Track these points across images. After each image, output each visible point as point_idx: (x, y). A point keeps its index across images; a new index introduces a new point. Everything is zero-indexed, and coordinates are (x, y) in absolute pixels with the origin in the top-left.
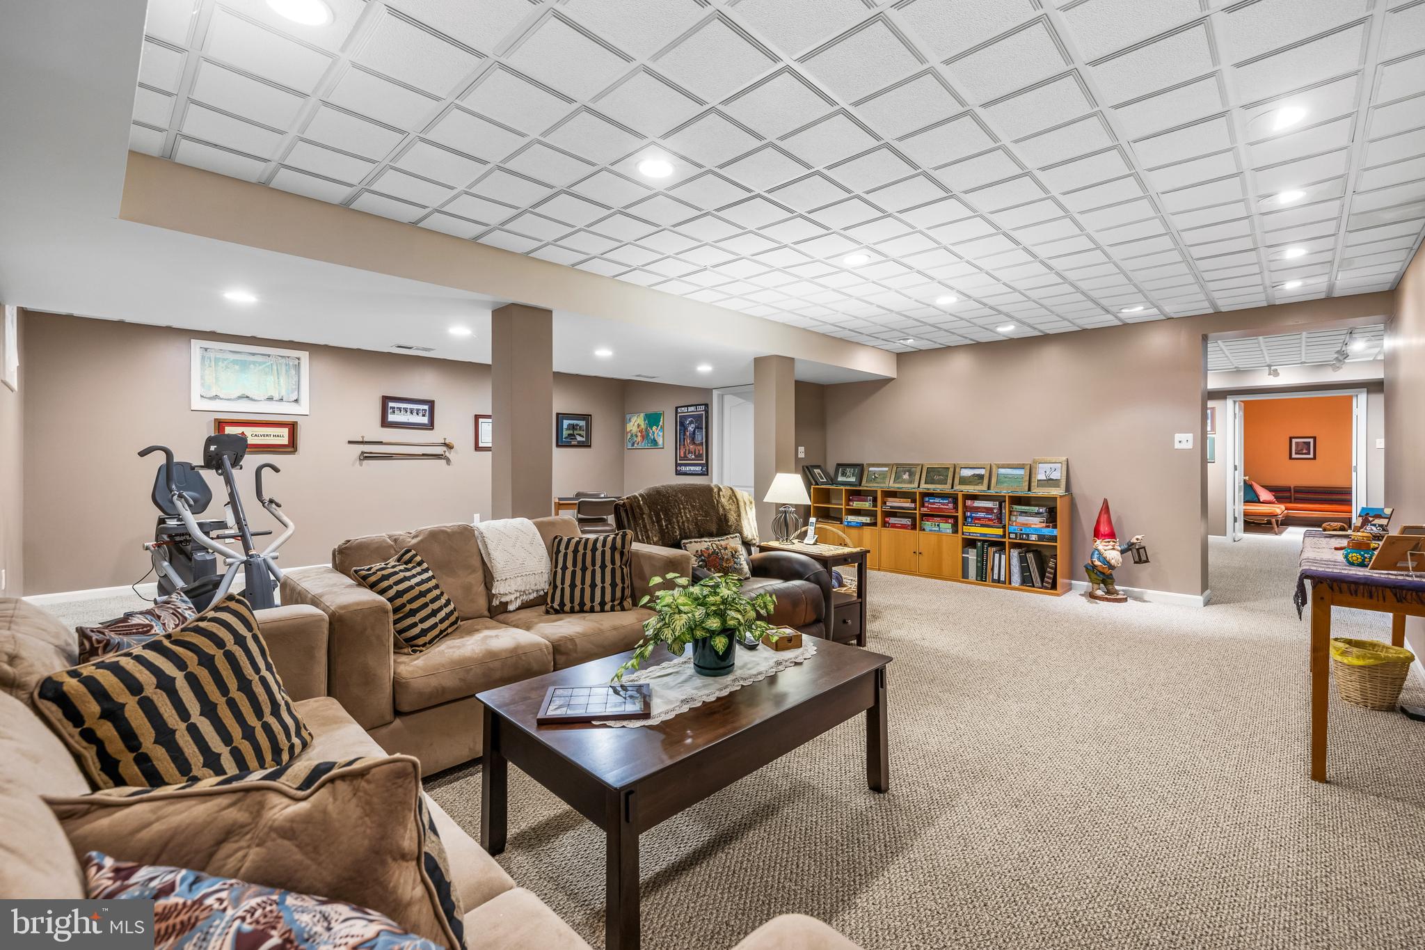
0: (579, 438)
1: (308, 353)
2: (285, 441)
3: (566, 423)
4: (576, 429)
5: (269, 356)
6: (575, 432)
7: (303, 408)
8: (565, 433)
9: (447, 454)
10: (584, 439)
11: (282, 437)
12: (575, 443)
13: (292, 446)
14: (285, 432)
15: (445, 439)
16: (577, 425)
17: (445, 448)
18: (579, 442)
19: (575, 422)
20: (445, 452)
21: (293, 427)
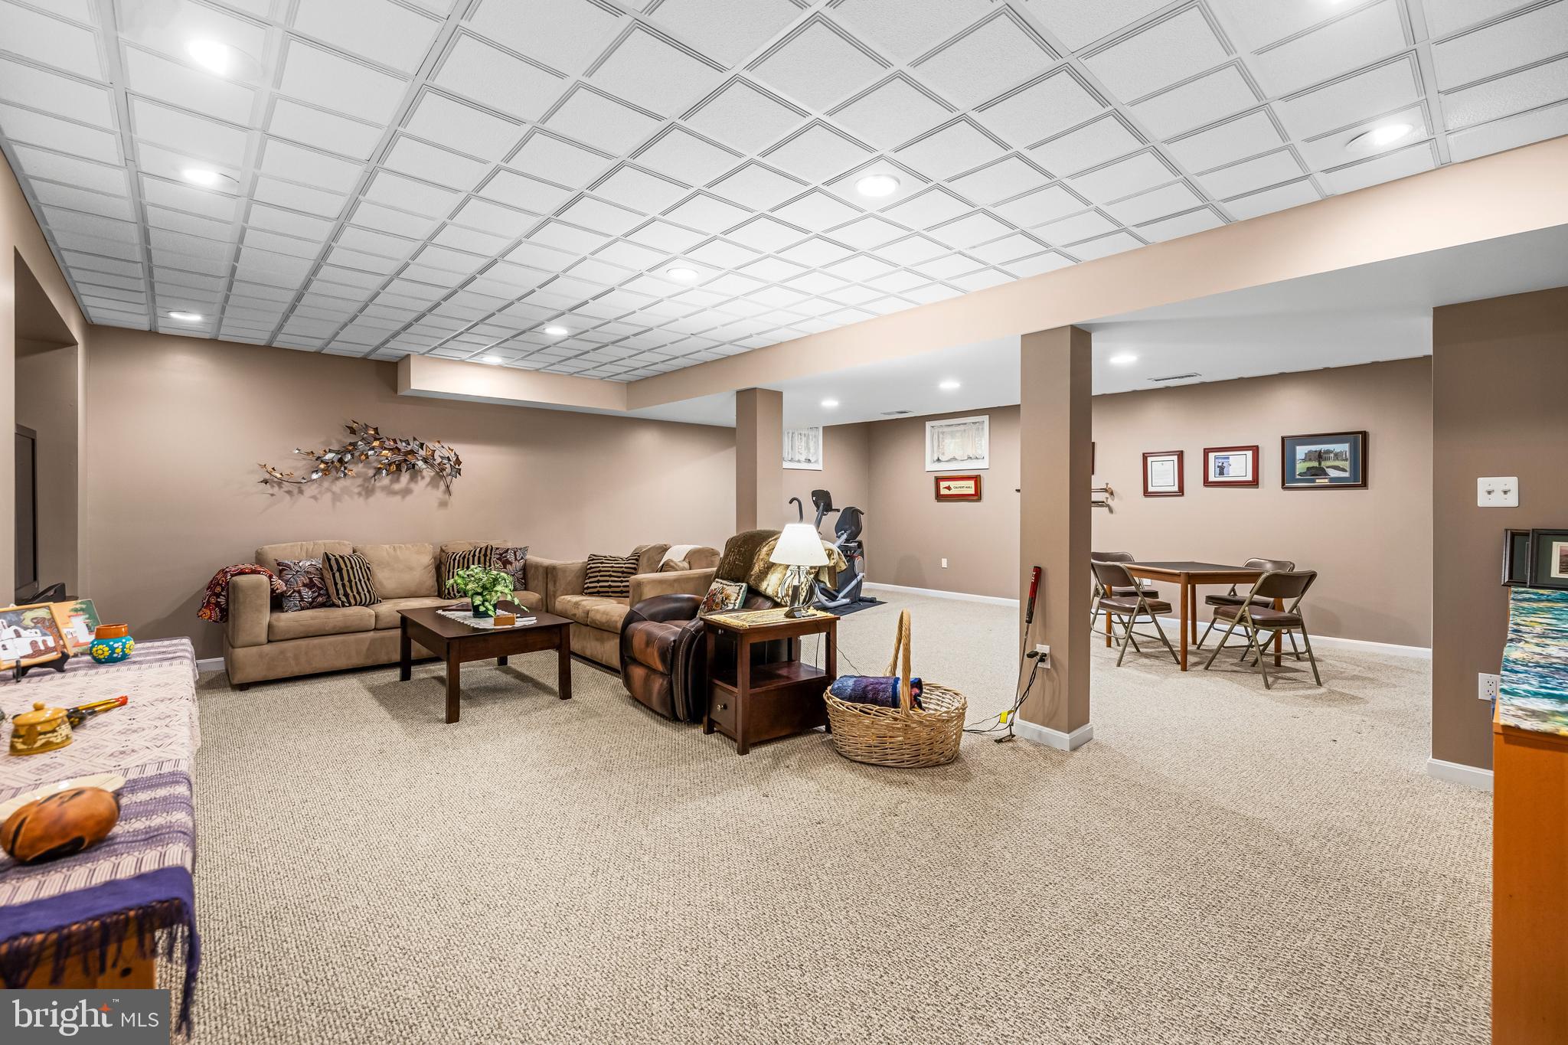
0: (1333, 473)
1: (988, 416)
2: (972, 491)
3: (1301, 451)
4: (1328, 459)
5: (965, 424)
6: (1324, 464)
7: (984, 464)
8: (1301, 467)
9: (1110, 502)
10: (1346, 475)
11: (968, 488)
12: (1325, 481)
13: (977, 496)
14: (972, 483)
15: (1107, 484)
16: (1328, 452)
17: (1107, 495)
18: (1332, 480)
19: (1323, 447)
20: (1107, 498)
21: (977, 479)
